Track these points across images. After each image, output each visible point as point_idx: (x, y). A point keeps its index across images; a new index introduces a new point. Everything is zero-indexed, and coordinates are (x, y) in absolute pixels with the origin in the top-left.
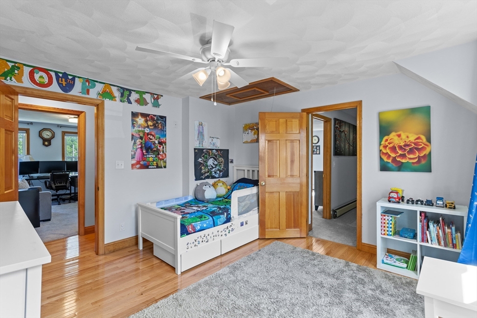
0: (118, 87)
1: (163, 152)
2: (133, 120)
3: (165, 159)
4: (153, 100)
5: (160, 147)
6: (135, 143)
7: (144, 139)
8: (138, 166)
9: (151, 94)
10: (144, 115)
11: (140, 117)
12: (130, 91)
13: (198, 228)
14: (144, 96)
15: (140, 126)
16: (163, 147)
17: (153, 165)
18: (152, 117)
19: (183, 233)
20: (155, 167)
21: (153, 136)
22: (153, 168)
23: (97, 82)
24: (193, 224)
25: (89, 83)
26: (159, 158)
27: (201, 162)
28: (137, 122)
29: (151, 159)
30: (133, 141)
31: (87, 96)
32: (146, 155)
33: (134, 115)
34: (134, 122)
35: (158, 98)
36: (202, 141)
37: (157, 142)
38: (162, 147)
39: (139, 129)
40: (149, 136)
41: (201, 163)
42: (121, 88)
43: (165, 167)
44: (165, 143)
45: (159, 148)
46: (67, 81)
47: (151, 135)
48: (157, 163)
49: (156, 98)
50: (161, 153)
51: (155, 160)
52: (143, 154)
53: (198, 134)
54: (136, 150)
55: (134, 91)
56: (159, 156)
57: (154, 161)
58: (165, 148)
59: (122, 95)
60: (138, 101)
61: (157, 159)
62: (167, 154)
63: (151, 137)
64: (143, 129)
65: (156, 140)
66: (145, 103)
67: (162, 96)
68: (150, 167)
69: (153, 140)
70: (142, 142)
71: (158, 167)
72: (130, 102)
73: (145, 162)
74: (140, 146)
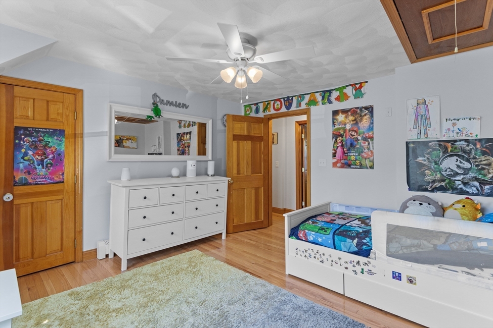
0: (320, 92)
1: (369, 149)
2: (333, 119)
3: (371, 158)
4: (354, 91)
5: (365, 143)
6: (336, 141)
7: (344, 137)
8: (339, 165)
9: (352, 85)
10: (345, 112)
11: (340, 114)
12: (330, 91)
13: (311, 238)
14: (345, 91)
15: (341, 123)
16: (369, 144)
17: (356, 165)
18: (354, 110)
19: (293, 234)
20: (359, 167)
21: (355, 131)
22: (355, 168)
23: (305, 94)
24: (306, 231)
25: (301, 97)
26: (363, 157)
27: (423, 162)
28: (337, 120)
29: (353, 158)
30: (334, 139)
31: (300, 108)
32: (347, 153)
33: (335, 113)
34: (335, 121)
35: (361, 87)
36: (426, 130)
37: (360, 138)
38: (367, 143)
39: (339, 127)
40: (351, 133)
41: (424, 165)
42: (323, 91)
43: (372, 167)
44: (372, 138)
45: (362, 144)
46: (288, 101)
47: (353, 130)
48: (360, 163)
49: (358, 88)
50: (366, 150)
51: (358, 159)
52: (344, 153)
53: (416, 119)
54: (337, 148)
55: (334, 90)
56: (363, 154)
57: (356, 160)
58: (371, 145)
59: (323, 98)
60: (338, 99)
61: (361, 158)
62: (374, 151)
63: (353, 133)
64: (343, 126)
65: (359, 135)
66: (346, 97)
67: (366, 82)
68: (352, 166)
69: (356, 136)
70: (342, 140)
71: (361, 167)
72: (330, 102)
73: (346, 161)
74: (340, 144)
